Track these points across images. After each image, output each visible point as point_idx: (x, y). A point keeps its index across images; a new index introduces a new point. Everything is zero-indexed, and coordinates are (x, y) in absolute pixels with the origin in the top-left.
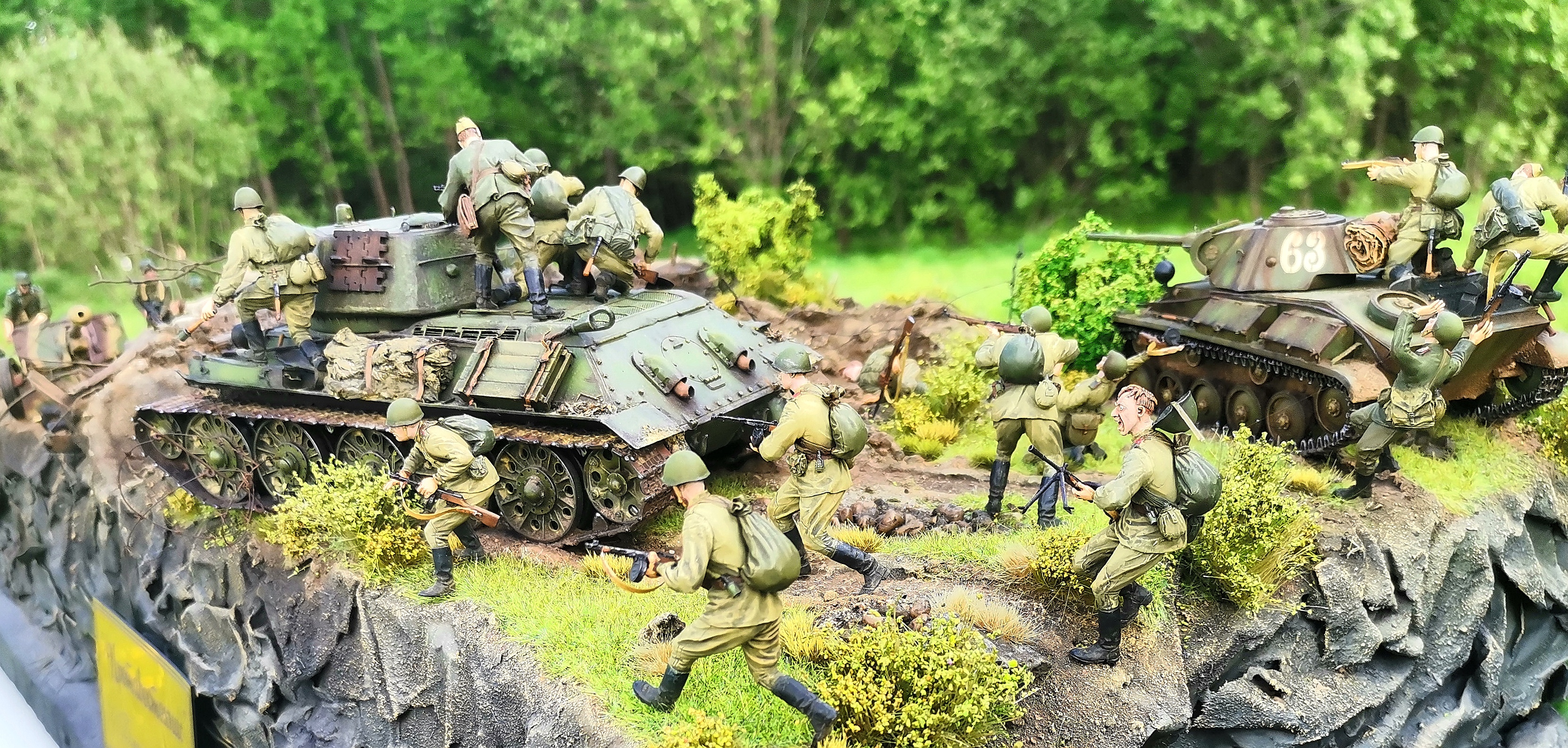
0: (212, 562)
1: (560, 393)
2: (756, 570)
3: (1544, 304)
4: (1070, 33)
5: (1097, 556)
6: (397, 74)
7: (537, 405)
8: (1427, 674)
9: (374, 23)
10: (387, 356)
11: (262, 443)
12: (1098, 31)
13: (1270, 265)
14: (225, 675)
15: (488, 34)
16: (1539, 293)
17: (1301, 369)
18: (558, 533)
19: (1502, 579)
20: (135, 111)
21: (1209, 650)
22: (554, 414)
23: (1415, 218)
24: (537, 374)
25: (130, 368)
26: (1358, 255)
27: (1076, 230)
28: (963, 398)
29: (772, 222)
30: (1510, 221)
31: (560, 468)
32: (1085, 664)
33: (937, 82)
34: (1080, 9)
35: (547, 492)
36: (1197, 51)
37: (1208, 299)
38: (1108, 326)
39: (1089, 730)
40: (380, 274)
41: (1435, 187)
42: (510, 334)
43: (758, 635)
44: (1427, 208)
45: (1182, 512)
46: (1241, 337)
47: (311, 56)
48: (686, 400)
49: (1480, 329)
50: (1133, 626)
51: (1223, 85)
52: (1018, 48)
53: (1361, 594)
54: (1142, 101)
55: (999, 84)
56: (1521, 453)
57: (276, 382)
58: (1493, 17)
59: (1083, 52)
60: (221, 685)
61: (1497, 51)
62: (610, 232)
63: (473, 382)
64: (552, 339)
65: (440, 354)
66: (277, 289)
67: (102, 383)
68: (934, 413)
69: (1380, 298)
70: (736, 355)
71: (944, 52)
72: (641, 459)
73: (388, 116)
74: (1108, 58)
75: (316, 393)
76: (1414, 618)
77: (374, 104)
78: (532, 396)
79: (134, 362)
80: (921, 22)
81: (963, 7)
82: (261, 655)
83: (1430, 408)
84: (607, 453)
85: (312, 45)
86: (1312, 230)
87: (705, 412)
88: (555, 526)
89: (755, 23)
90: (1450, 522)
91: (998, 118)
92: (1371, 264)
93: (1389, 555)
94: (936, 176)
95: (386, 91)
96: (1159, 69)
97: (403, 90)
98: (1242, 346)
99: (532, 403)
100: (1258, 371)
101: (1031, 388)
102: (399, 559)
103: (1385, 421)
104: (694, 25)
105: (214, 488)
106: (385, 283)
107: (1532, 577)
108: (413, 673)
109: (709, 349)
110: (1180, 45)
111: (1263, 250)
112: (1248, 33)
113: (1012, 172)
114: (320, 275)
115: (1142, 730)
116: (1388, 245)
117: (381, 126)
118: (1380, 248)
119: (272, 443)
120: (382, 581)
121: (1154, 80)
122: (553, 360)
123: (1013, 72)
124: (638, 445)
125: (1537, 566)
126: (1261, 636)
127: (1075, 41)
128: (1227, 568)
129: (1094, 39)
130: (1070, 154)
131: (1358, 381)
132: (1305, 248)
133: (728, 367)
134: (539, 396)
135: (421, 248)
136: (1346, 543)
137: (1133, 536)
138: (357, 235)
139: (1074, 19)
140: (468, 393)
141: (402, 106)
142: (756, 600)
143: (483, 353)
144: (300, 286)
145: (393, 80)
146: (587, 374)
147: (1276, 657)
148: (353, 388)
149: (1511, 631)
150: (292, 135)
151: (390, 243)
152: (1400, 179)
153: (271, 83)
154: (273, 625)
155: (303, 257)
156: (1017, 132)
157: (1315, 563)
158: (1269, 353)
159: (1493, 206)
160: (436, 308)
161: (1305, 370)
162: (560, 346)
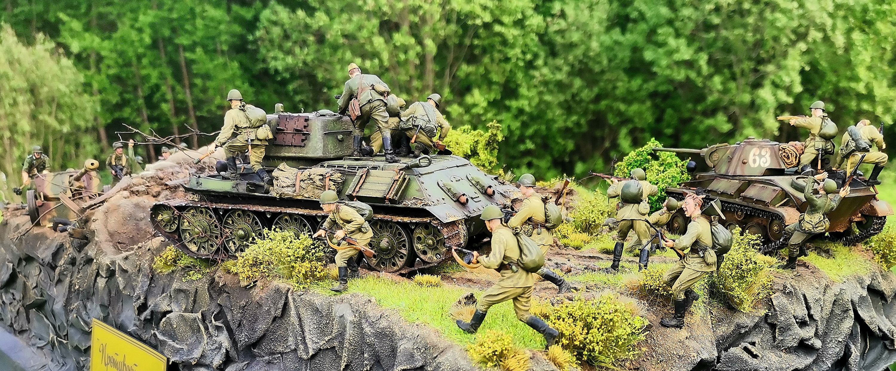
0: (188, 289)
1: (403, 197)
2: (527, 259)
3: (873, 186)
4: (607, 76)
5: (674, 275)
6: (195, 72)
7: (392, 201)
8: (823, 361)
9: (183, 40)
10: (309, 176)
11: (227, 223)
12: (623, 76)
13: (744, 163)
14: (190, 351)
15: (256, 51)
16: (871, 180)
17: (761, 210)
18: (396, 268)
19: (858, 318)
20: (19, 82)
21: (724, 329)
22: (400, 206)
23: (812, 143)
24: (392, 186)
25: (118, 195)
26: (786, 160)
27: (646, 146)
28: (592, 222)
29: (477, 142)
30: (856, 144)
31: (400, 234)
32: (668, 327)
33: (530, 99)
34: (613, 64)
35: (392, 247)
36: (680, 91)
37: (714, 179)
38: (663, 193)
39: (671, 357)
40: (304, 137)
41: (821, 129)
42: (375, 168)
43: (522, 294)
44: (818, 139)
45: (715, 252)
46: (731, 196)
47: (139, 58)
48: (464, 205)
49: (844, 190)
50: (689, 313)
51: (695, 112)
52: (578, 83)
53: (793, 312)
54: (649, 118)
55: (566, 101)
56: (865, 258)
57: (242, 189)
58: (843, 84)
59: (615, 88)
60: (188, 355)
61: (846, 103)
62: (425, 123)
63: (357, 189)
64: (401, 170)
65: (337, 176)
66: (250, 140)
67: (103, 202)
68: (577, 229)
69: (797, 178)
70: (486, 188)
71: (535, 82)
72: (445, 229)
73: (187, 97)
74: (629, 92)
75: (266, 195)
76: (817, 329)
77: (178, 88)
78: (390, 196)
79: (121, 192)
80: (521, 64)
81: (546, 57)
82: (217, 336)
83: (822, 223)
84: (426, 226)
85: (141, 50)
86: (764, 147)
87: (473, 212)
88: (394, 264)
89: (422, 57)
90: (832, 285)
91: (565, 121)
92: (792, 164)
93: (804, 296)
94: (528, 153)
95: (186, 82)
96: (658, 100)
97: (198, 81)
98: (731, 200)
99: (390, 200)
100: (739, 213)
101: (636, 205)
102: (314, 276)
103: (802, 230)
104: (385, 56)
105: (193, 248)
106: (305, 142)
107: (872, 318)
108: (322, 331)
109: (472, 183)
110: (671, 88)
111: (741, 155)
112: (709, 83)
113: (572, 153)
114: (271, 136)
115: (696, 357)
116: (800, 156)
117: (183, 102)
118: (796, 156)
119: (233, 223)
120: (304, 288)
121: (655, 106)
122: (400, 180)
123: (574, 96)
124: (445, 221)
125: (874, 313)
126: (747, 326)
127: (609, 81)
128: (732, 289)
129: (622, 81)
130: (607, 144)
131: (788, 215)
132: (760, 156)
133: (482, 193)
134: (393, 196)
135: (325, 126)
136: (785, 287)
137: (692, 263)
138: (292, 118)
139: (610, 69)
140: (354, 194)
141: (196, 91)
142: (524, 273)
143: (362, 176)
144: (261, 140)
145: (192, 75)
146: (418, 188)
147: (753, 340)
148: (289, 192)
149: (863, 346)
150: (123, 104)
151: (309, 122)
152: (805, 125)
153: (112, 72)
154: (229, 318)
155: (264, 126)
156: (576, 130)
157: (771, 295)
158: (745, 203)
159: (849, 138)
160: (332, 156)
161: (763, 211)
162: (404, 173)
